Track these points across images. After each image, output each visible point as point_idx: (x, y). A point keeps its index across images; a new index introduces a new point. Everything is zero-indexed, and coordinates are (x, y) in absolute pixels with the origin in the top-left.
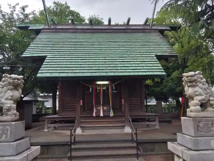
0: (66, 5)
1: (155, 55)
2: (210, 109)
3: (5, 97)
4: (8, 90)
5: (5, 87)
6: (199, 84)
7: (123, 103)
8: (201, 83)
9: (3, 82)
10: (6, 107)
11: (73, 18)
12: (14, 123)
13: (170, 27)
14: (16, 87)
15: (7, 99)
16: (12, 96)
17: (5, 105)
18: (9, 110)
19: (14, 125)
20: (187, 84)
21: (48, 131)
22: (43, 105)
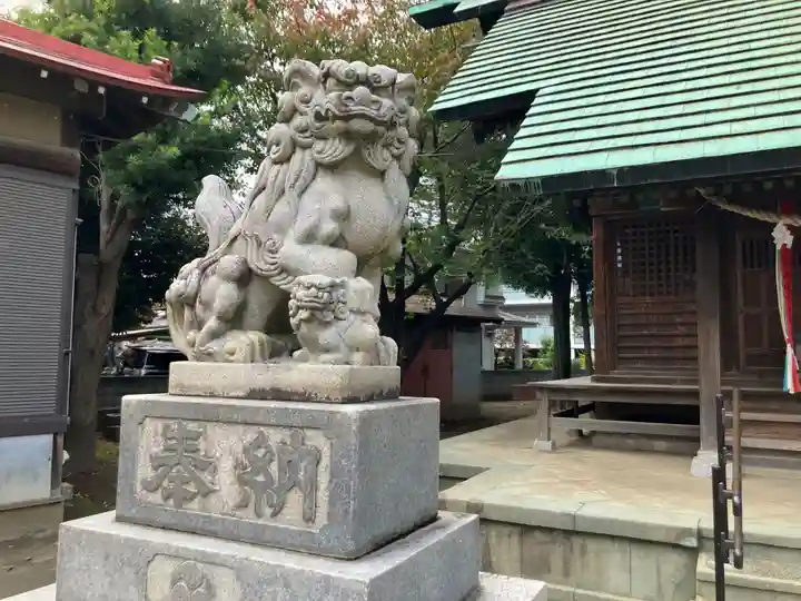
4: (314, 176)
10: (303, 293)
17: (301, 278)
21: (554, 448)
22: (518, 338)
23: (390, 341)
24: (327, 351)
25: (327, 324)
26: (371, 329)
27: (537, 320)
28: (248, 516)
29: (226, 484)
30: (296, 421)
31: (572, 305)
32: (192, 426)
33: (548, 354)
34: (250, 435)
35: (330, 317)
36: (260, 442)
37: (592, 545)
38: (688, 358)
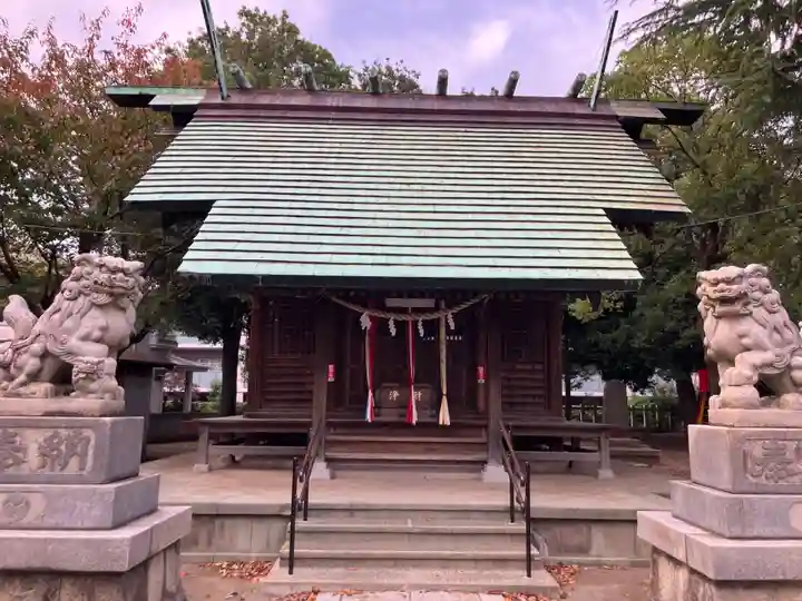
0: (284, 23)
1: (605, 209)
2: (789, 398)
3: (82, 331)
4: (90, 309)
5: (81, 299)
6: (755, 310)
7: (481, 381)
8: (762, 305)
9: (77, 279)
10: (82, 365)
11: (309, 69)
12: (107, 419)
13: (663, 111)
14: (116, 299)
15: (85, 338)
16: (104, 329)
17: (81, 358)
18: (92, 375)
19: (109, 426)
20: (711, 309)
21: (210, 470)
22: (188, 382)
23: (121, 388)
24: (92, 392)
25: (94, 380)
26: (114, 383)
27: (209, 364)
28: (47, 471)
29: (33, 458)
30: (78, 424)
31: (241, 353)
32: (11, 430)
33: (218, 398)
34: (49, 433)
35: (95, 377)
36: (55, 436)
37: (228, 522)
38: (305, 400)
